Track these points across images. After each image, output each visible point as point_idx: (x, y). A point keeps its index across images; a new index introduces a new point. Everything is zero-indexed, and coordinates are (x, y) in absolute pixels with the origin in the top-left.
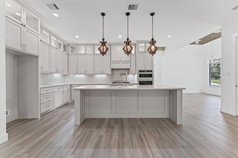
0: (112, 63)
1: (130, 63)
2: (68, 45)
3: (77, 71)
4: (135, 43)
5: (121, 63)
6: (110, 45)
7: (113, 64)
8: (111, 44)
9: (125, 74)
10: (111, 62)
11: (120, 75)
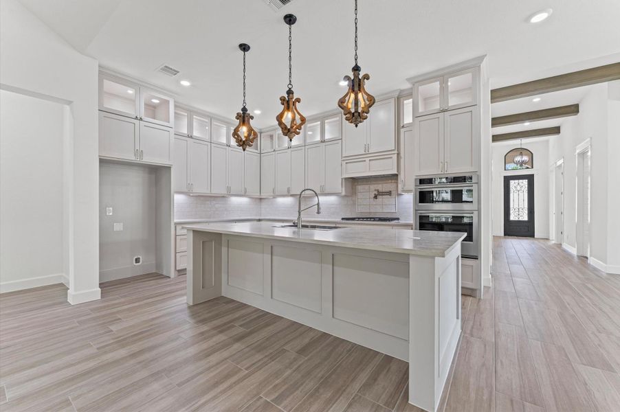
0: (344, 163)
1: (395, 157)
5: (367, 159)
7: (349, 164)
9: (389, 193)
10: (342, 161)
11: (376, 197)
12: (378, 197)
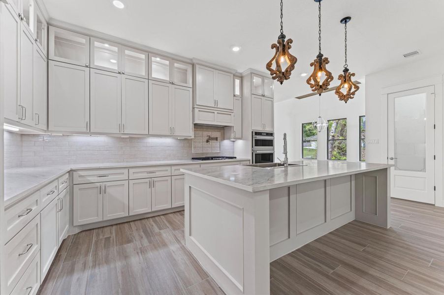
0: (196, 110)
1: (233, 114)
2: (49, 24)
3: (89, 125)
4: (241, 74)
5: (216, 112)
6: (193, 65)
7: (201, 112)
8: (195, 61)
9: (216, 139)
10: (193, 108)
11: (207, 141)
12: (210, 141)
